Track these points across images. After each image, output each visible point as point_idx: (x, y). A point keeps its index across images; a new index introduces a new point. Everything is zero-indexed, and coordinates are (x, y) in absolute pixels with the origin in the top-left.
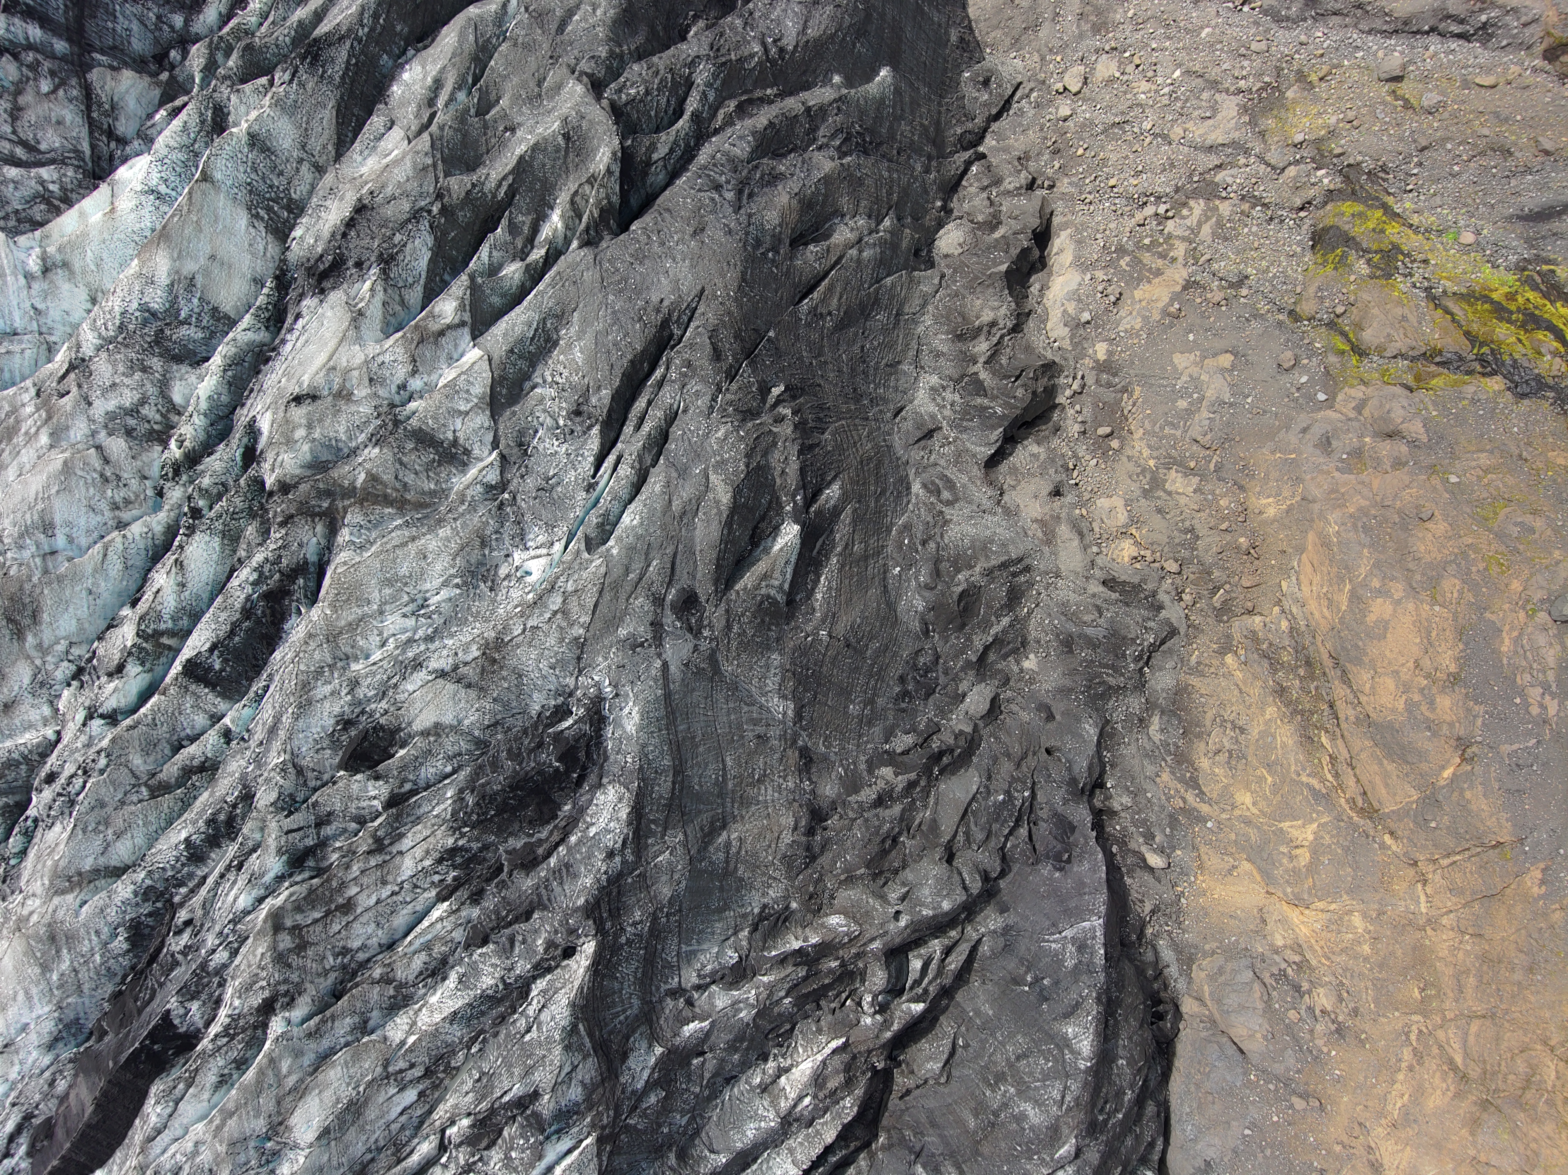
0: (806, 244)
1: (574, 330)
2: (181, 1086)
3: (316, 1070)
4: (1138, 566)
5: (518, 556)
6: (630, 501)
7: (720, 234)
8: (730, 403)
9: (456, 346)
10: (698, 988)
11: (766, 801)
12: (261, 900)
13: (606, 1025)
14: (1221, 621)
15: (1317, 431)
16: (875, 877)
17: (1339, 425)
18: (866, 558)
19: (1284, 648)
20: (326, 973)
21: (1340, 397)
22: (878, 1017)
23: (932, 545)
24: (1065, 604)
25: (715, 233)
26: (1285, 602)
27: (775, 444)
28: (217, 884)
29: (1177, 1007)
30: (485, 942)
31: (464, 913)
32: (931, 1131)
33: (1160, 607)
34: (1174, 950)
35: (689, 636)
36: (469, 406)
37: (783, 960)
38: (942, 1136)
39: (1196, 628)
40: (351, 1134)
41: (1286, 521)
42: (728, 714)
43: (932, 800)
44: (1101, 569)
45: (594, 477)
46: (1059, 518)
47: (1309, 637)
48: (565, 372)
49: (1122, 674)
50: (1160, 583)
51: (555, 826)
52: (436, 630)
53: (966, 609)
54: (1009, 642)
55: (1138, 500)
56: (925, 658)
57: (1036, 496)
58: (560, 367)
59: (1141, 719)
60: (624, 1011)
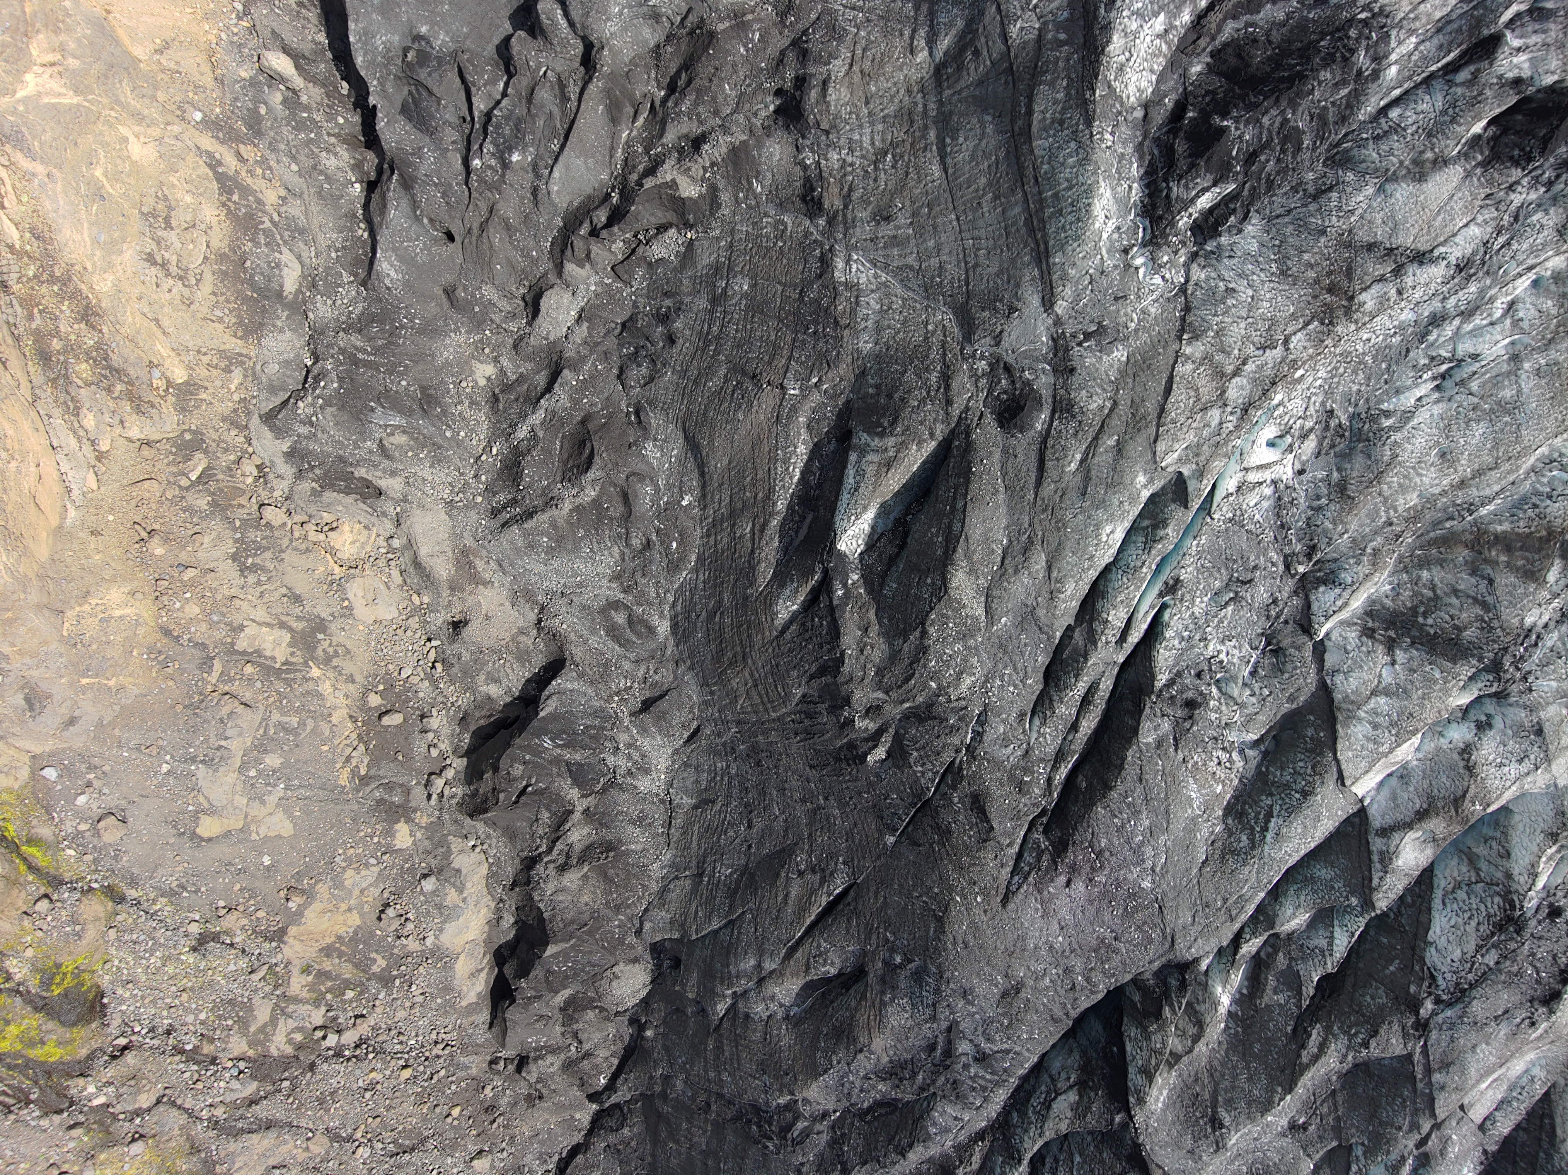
0: (840, 975)
1: (1204, 832)
4: (328, 516)
5: (1286, 472)
6: (1107, 569)
7: (981, 989)
8: (952, 731)
9: (1394, 797)
11: (872, 124)
14: (195, 431)
15: (50, 719)
17: (16, 730)
18: (734, 514)
19: (87, 383)
21: (24, 773)
23: (636, 541)
24: (437, 461)
25: (988, 990)
26: (91, 455)
27: (880, 672)
33: (290, 455)
35: (1010, 359)
36: (1372, 704)
39: (235, 424)
41: (89, 577)
42: (938, 247)
43: (619, 153)
44: (385, 514)
45: (1164, 607)
46: (452, 588)
47: (43, 395)
48: (1212, 765)
49: (342, 351)
50: (291, 490)
51: (1213, 39)
52: (1422, 336)
53: (582, 444)
54: (517, 400)
55: (332, 614)
56: (639, 373)
57: (488, 619)
58: (1221, 773)
59: (313, 285)
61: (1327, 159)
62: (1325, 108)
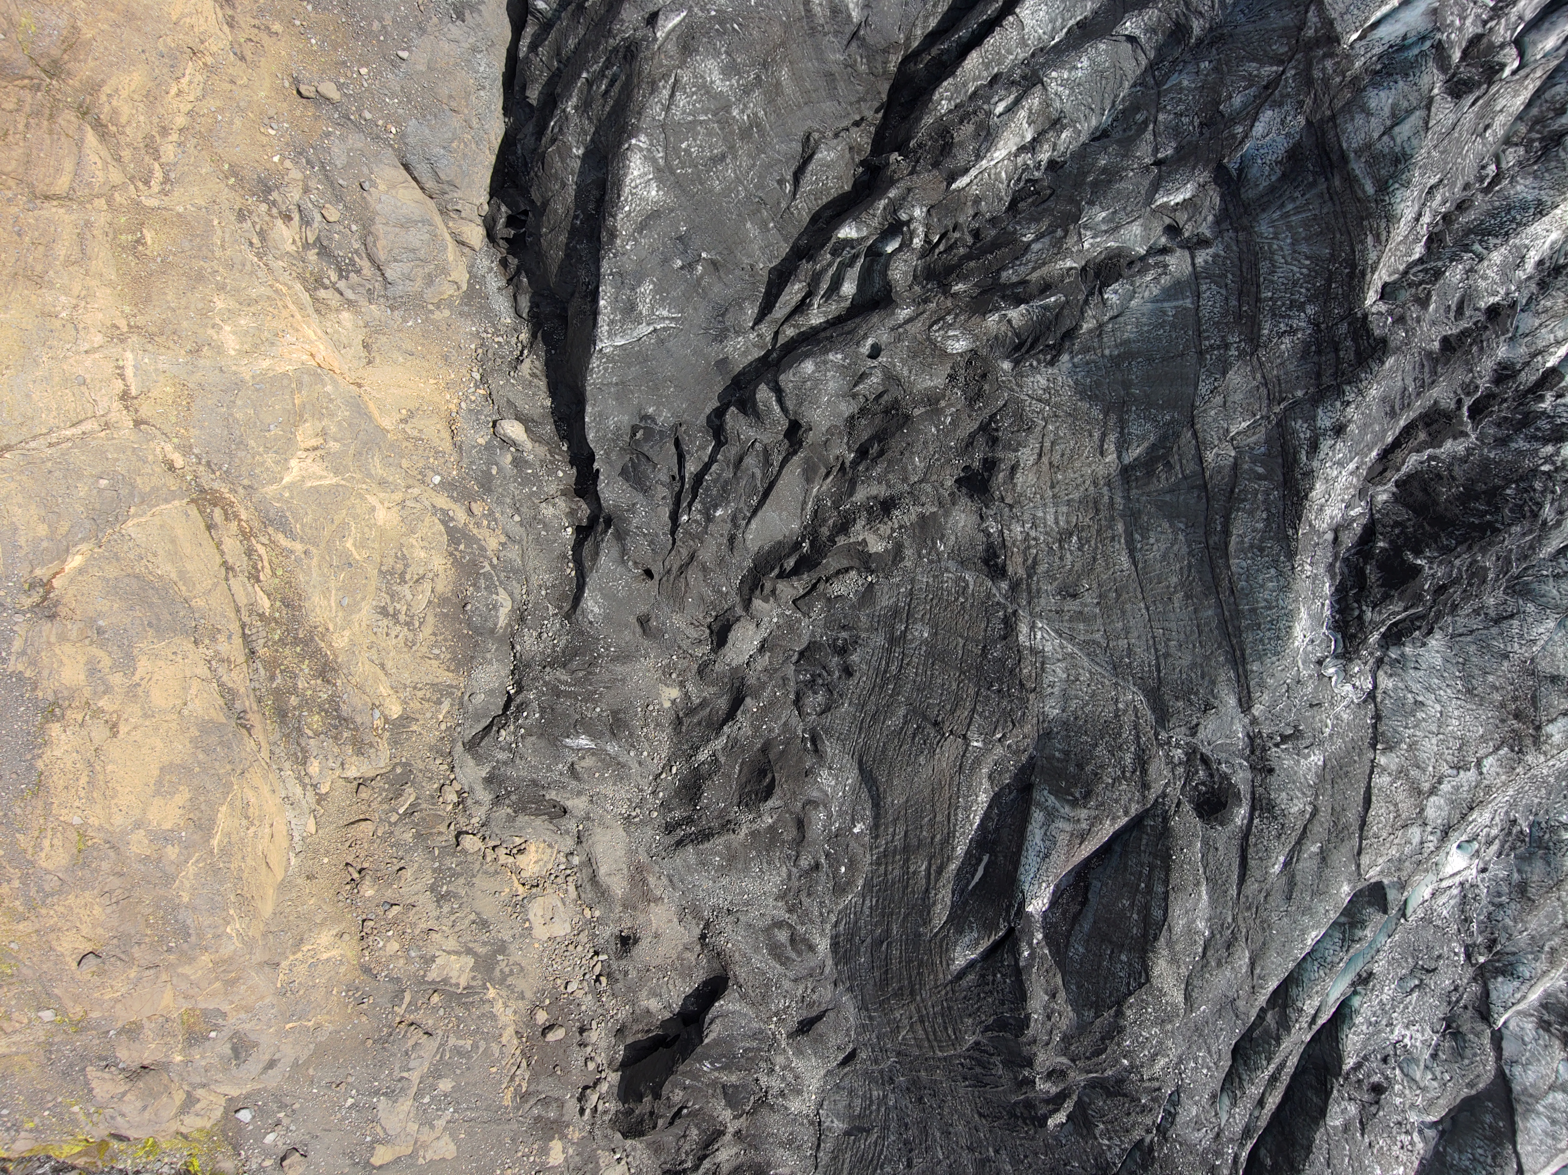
4: (518, 841)
5: (1473, 871)
6: (1304, 959)
8: (1144, 1110)
10: (1164, 251)
11: (1057, 504)
13: (1321, 195)
14: (404, 765)
15: (253, 1065)
16: (895, 405)
17: (219, 1076)
18: (907, 850)
19: (317, 734)
21: (218, 1114)
22: (904, 217)
23: (805, 863)
24: (620, 779)
26: (312, 800)
27: (1067, 1039)
29: (491, 236)
30: (1493, 312)
31: (1523, 350)
32: (835, 69)
33: (489, 779)
34: (491, 310)
35: (1206, 749)
36: (1550, 1099)
37: (1046, 288)
38: (822, 60)
39: (440, 752)
41: (304, 926)
42: (1127, 630)
43: (811, 506)
44: (567, 832)
45: (1354, 994)
46: (625, 905)
47: (277, 751)
48: (1394, 1149)
49: (546, 684)
50: (488, 818)
51: (1398, 470)
53: (762, 773)
54: (699, 723)
55: (514, 936)
56: (815, 700)
57: (656, 936)
58: (1403, 1157)
59: (522, 619)
60: (1286, 215)
61: (1507, 587)
62: (1511, 550)
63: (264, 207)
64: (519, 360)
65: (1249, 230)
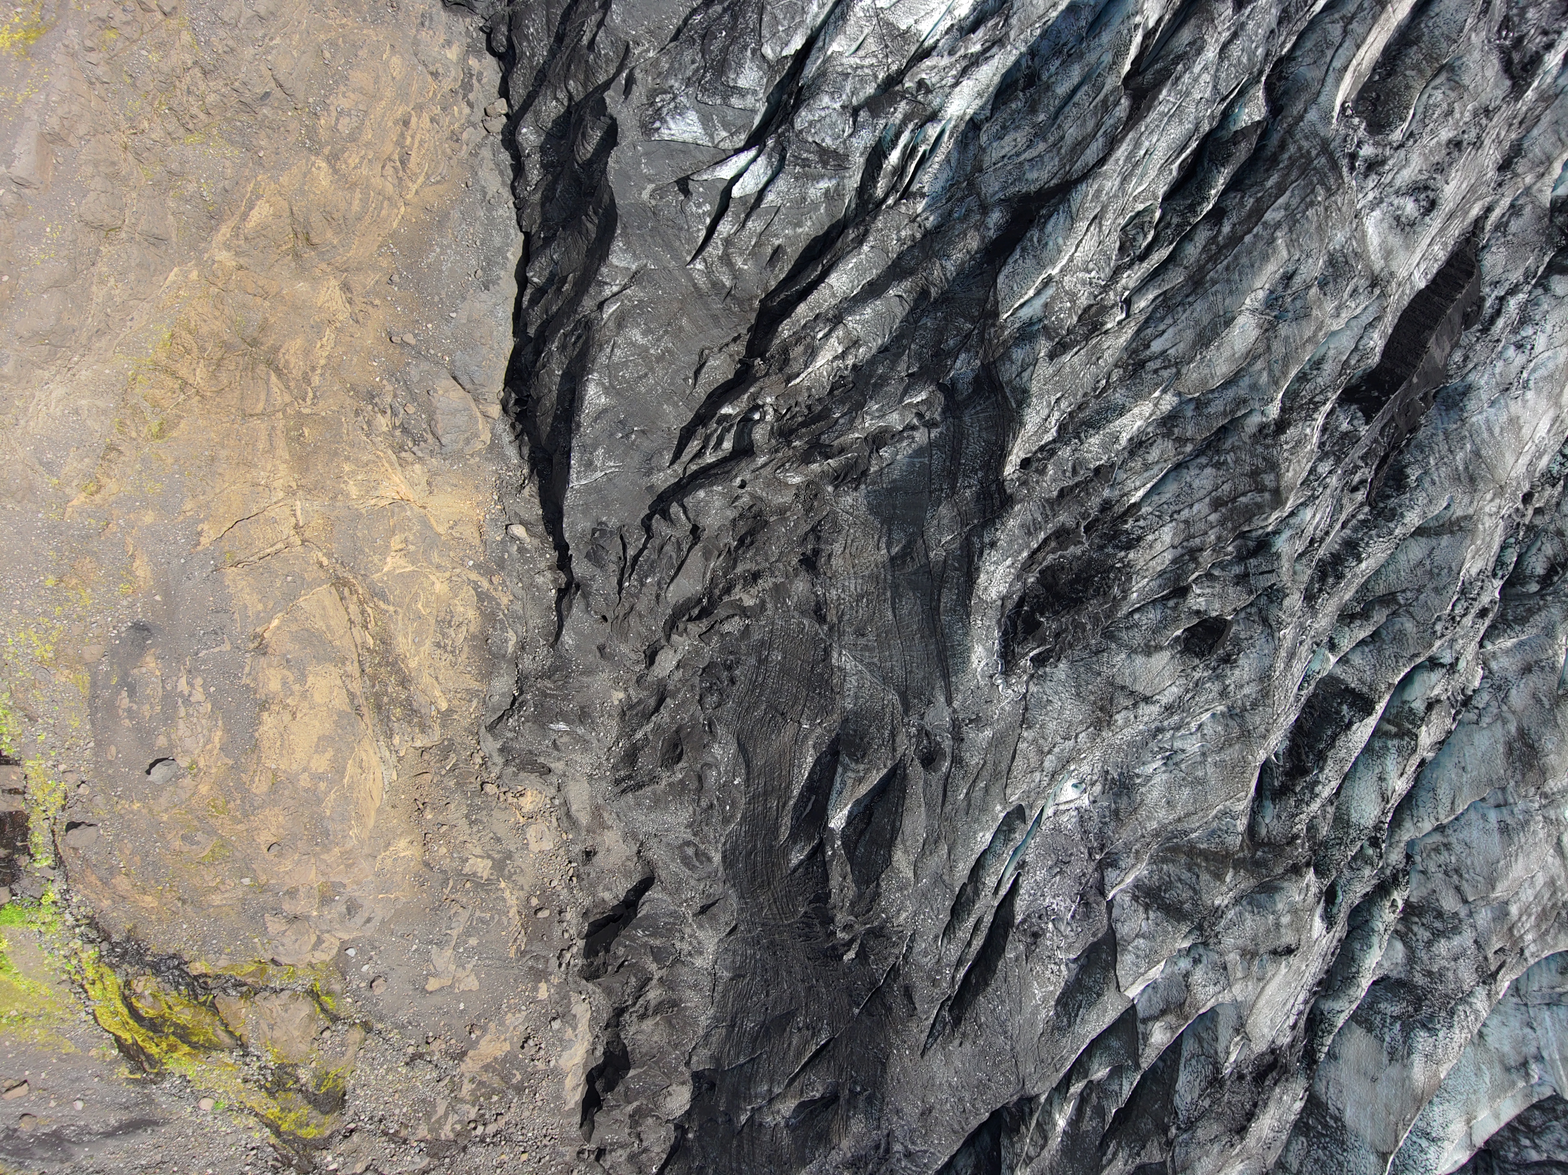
0: (822, 1097)
1: (1042, 1015)
2: (1353, 362)
3: (1238, 372)
4: (520, 788)
5: (1085, 802)
6: (984, 853)
7: (907, 1109)
8: (895, 944)
9: (1150, 999)
10: (914, 428)
11: (856, 578)
12: (1292, 514)
13: (992, 404)
14: (449, 740)
16: (760, 513)
17: (338, 925)
18: (766, 793)
19: (399, 720)
20: (1233, 449)
21: (335, 951)
22: (761, 402)
23: (704, 804)
24: (585, 750)
25: (911, 1110)
26: (395, 759)
27: (852, 904)
28: (1331, 526)
29: (505, 411)
30: (1097, 470)
31: (1117, 493)
32: (717, 311)
33: (502, 750)
34: (505, 455)
35: (929, 727)
36: (1136, 942)
37: (842, 450)
38: (709, 309)
39: (471, 732)
40: (1206, 320)
41: (391, 835)
42: (891, 656)
43: (709, 575)
44: (551, 784)
45: (1019, 875)
46: (588, 831)
47: (378, 731)
48: (1048, 973)
49: (538, 689)
50: (501, 773)
51: (1040, 564)
52: (1155, 737)
53: (676, 746)
54: (637, 714)
55: (517, 848)
56: (712, 700)
57: (608, 850)
58: (1053, 978)
59: (523, 648)
60: (977, 413)
61: (1100, 634)
62: (1097, 613)
63: (370, 407)
64: (522, 486)
65: (960, 418)
